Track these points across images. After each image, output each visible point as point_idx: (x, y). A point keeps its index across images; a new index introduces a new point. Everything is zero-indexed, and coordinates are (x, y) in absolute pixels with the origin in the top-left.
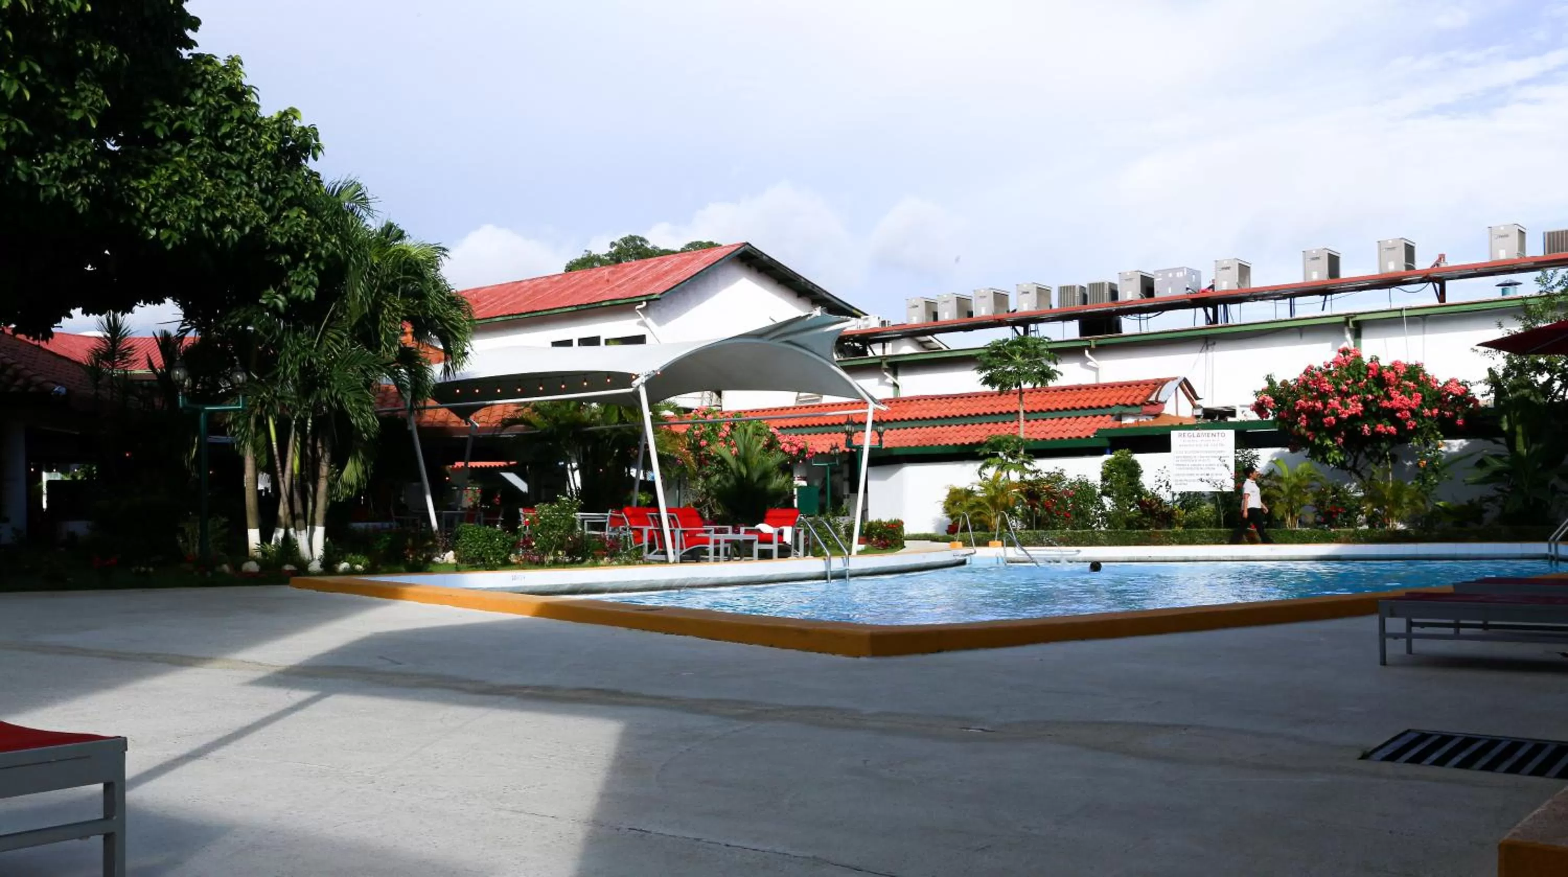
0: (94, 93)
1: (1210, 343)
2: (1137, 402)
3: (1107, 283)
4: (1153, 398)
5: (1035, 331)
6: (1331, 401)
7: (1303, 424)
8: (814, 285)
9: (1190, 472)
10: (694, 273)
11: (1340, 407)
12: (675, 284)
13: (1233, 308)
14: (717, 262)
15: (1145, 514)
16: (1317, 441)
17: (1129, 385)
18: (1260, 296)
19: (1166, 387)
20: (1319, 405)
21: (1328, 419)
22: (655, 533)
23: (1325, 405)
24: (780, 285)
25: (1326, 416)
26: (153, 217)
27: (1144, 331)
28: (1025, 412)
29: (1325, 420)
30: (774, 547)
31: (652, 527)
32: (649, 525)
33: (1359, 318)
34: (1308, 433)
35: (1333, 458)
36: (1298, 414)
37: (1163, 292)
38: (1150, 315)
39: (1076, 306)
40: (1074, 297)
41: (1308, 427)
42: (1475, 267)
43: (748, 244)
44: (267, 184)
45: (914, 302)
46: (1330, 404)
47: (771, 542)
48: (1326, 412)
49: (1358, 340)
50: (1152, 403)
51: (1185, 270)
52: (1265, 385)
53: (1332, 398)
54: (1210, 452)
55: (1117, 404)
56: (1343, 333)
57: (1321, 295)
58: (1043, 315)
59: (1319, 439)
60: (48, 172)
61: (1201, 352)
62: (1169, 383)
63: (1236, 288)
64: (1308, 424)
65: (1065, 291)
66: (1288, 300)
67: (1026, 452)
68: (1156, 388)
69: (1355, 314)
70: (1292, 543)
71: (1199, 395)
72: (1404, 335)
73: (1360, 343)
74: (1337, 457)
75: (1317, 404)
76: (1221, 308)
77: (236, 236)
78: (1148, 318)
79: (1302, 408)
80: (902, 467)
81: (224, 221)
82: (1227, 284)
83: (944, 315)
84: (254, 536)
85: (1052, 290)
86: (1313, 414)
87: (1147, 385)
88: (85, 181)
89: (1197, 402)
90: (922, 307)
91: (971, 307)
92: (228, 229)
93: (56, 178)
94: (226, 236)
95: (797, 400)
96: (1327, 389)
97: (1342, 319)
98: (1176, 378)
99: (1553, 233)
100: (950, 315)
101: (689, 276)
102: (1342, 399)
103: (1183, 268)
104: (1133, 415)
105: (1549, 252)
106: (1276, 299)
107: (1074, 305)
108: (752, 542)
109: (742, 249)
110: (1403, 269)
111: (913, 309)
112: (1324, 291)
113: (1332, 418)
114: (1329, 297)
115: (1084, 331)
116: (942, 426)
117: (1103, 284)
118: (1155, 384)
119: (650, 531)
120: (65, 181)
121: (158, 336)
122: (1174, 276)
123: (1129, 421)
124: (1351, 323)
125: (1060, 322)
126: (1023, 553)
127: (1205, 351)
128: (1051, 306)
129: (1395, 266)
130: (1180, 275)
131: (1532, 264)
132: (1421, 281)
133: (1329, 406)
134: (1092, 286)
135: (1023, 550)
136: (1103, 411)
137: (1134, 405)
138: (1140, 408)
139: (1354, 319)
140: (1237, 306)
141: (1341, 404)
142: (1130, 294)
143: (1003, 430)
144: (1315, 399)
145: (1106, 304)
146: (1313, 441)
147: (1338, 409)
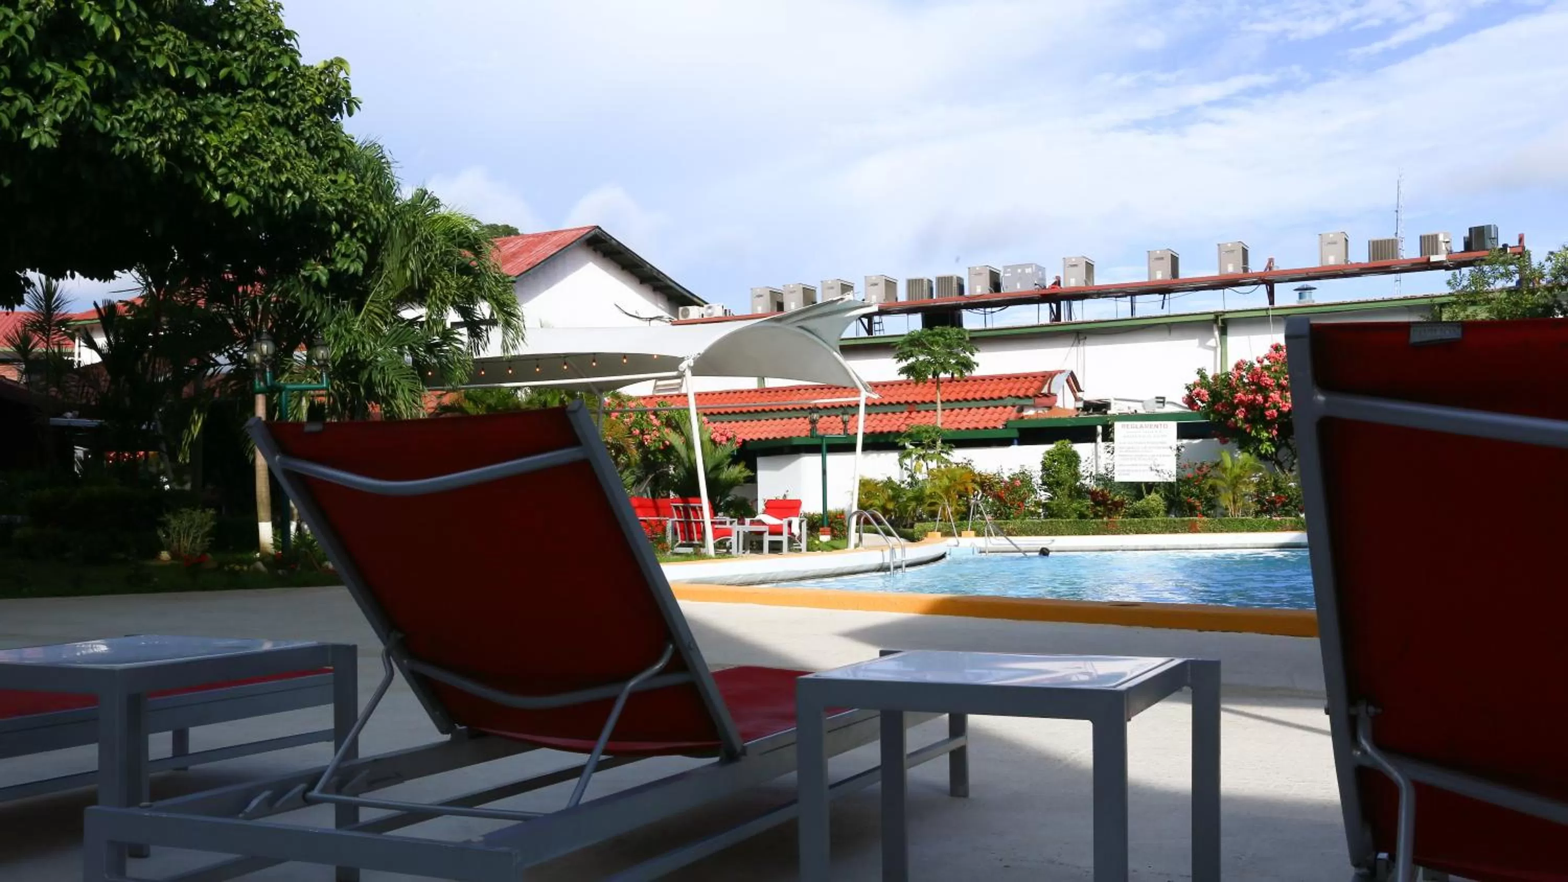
0: (176, 37)
1: (1081, 337)
2: (1030, 393)
3: (955, 277)
4: (1045, 390)
5: (879, 323)
6: (1272, 394)
7: (1241, 416)
8: (659, 272)
9: (1133, 462)
10: (549, 255)
11: (1280, 401)
12: (529, 267)
13: (1076, 304)
14: (569, 245)
15: (1097, 504)
16: (1253, 433)
17: (1017, 377)
18: (1102, 294)
19: (1055, 379)
20: (1260, 398)
21: (1270, 412)
22: (678, 525)
23: (1266, 399)
24: (625, 272)
25: (1269, 408)
26: (220, 178)
27: (989, 326)
28: (942, 402)
29: (1267, 413)
30: (784, 538)
31: (676, 519)
32: (672, 517)
33: (1227, 316)
34: (1246, 426)
35: (1266, 449)
36: (1236, 407)
37: (1010, 287)
38: (994, 309)
39: (924, 301)
40: (922, 290)
41: (1246, 420)
42: (1307, 271)
43: (598, 227)
44: (316, 143)
45: (759, 292)
46: (1271, 397)
47: (781, 534)
48: (1267, 405)
49: (1224, 336)
50: (1045, 395)
51: (1034, 266)
52: (1197, 378)
53: (1272, 391)
54: (1153, 443)
55: (1010, 396)
56: (1211, 330)
57: (1160, 293)
58: (889, 307)
59: (1256, 432)
60: (129, 121)
61: (1072, 346)
62: (1057, 376)
63: (1084, 285)
64: (1245, 417)
65: (913, 284)
66: (1129, 298)
67: (944, 442)
68: (1047, 380)
69: (1224, 313)
70: (1242, 531)
71: (1081, 387)
72: (1270, 333)
73: (1226, 341)
74: (1269, 448)
75: (1257, 398)
76: (1063, 304)
77: (297, 203)
78: (992, 312)
79: (1241, 402)
80: (799, 457)
81: (288, 185)
82: (1073, 282)
83: (790, 305)
84: (266, 531)
85: (898, 283)
86: (1251, 407)
87: (1035, 377)
88: (167, 136)
89: (1079, 395)
90: (767, 297)
91: (815, 298)
92: (290, 194)
93: (136, 130)
94: (287, 202)
95: (654, 388)
96: (1269, 383)
97: (1212, 317)
98: (1064, 371)
99: (1377, 242)
100: (796, 305)
101: (543, 259)
102: (1282, 393)
103: (1032, 264)
104: (1034, 406)
105: (1374, 260)
106: (1116, 297)
107: (922, 298)
108: (761, 533)
109: (593, 232)
110: (1241, 271)
111: (757, 298)
112: (1164, 290)
113: (1274, 411)
114: (1167, 296)
115: (927, 323)
116: (829, 416)
117: (952, 277)
118: (1044, 377)
119: (674, 523)
120: (144, 135)
121: (101, 306)
122: (1023, 271)
123: (1030, 412)
124: (1220, 321)
125: (906, 315)
126: (1008, 542)
127: (1077, 346)
128: (897, 299)
129: (1232, 269)
130: (1028, 271)
131: (1357, 270)
132: (1254, 283)
133: (1270, 399)
134: (940, 280)
135: (1008, 539)
136: (996, 403)
137: (1027, 397)
138: (1032, 400)
139: (1222, 317)
140: (1079, 302)
141: (1281, 398)
142: (978, 288)
143: (919, 420)
144: (1255, 392)
145: (953, 299)
146: (1250, 433)
147: (1279, 403)
